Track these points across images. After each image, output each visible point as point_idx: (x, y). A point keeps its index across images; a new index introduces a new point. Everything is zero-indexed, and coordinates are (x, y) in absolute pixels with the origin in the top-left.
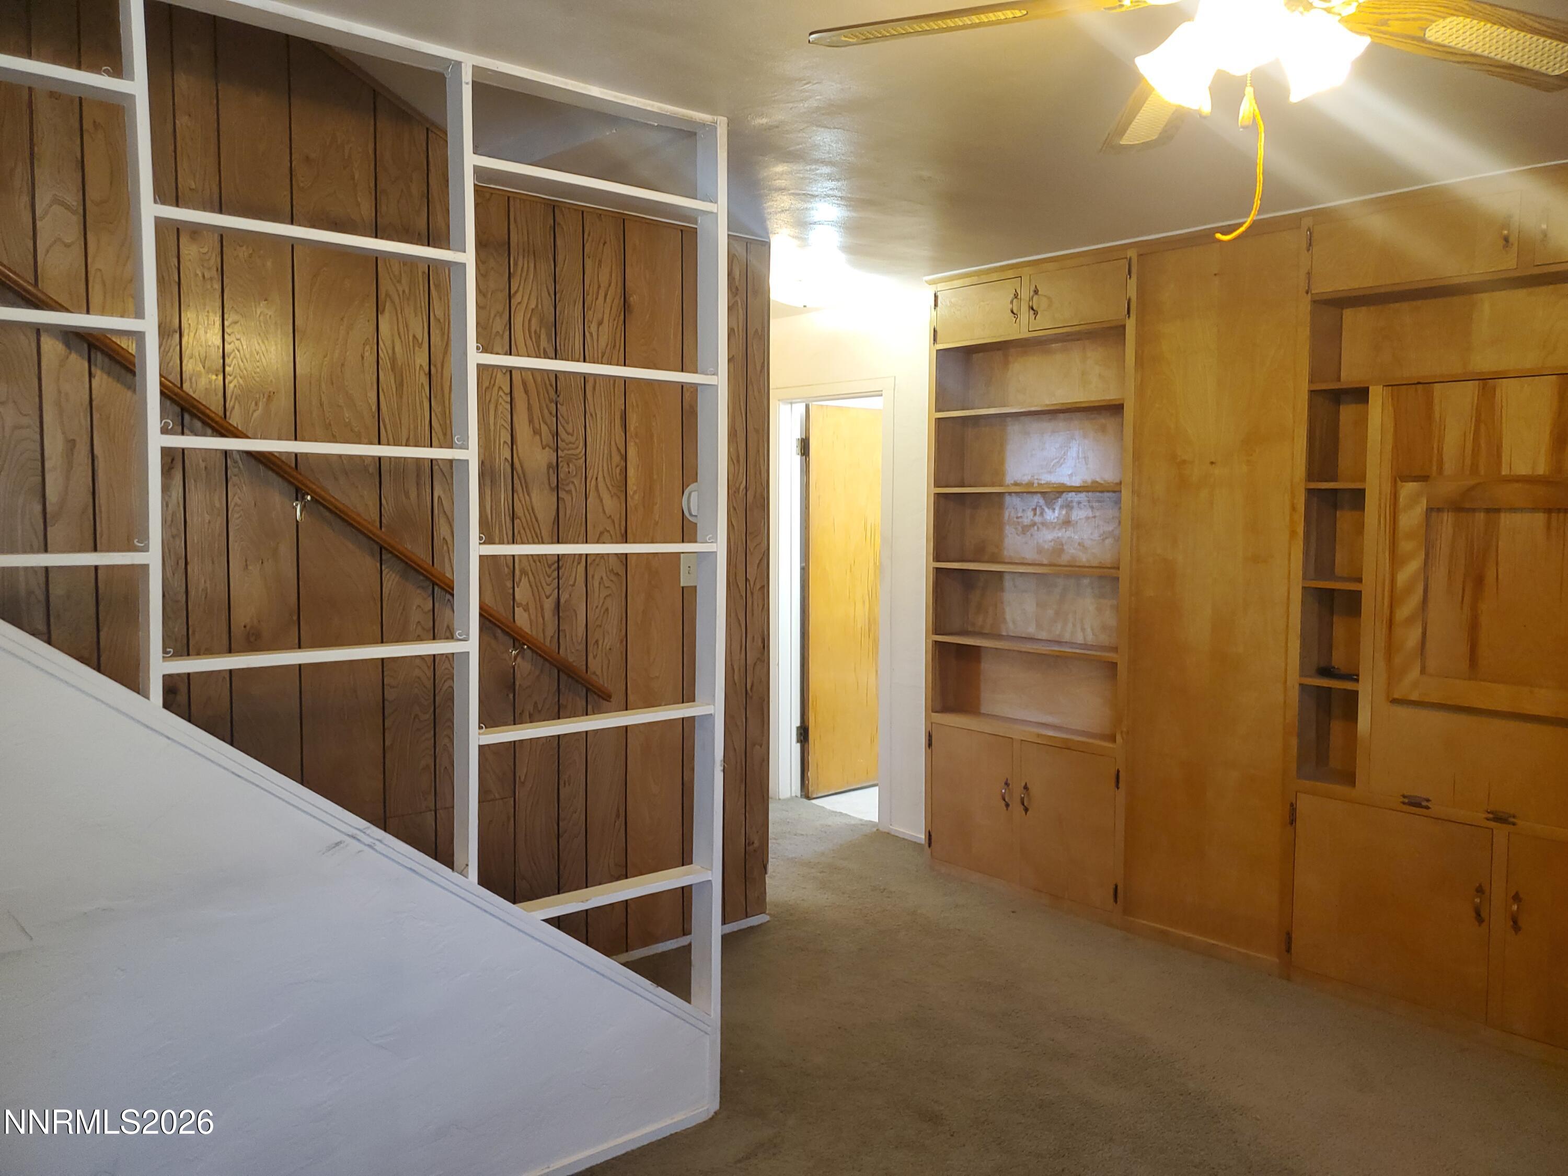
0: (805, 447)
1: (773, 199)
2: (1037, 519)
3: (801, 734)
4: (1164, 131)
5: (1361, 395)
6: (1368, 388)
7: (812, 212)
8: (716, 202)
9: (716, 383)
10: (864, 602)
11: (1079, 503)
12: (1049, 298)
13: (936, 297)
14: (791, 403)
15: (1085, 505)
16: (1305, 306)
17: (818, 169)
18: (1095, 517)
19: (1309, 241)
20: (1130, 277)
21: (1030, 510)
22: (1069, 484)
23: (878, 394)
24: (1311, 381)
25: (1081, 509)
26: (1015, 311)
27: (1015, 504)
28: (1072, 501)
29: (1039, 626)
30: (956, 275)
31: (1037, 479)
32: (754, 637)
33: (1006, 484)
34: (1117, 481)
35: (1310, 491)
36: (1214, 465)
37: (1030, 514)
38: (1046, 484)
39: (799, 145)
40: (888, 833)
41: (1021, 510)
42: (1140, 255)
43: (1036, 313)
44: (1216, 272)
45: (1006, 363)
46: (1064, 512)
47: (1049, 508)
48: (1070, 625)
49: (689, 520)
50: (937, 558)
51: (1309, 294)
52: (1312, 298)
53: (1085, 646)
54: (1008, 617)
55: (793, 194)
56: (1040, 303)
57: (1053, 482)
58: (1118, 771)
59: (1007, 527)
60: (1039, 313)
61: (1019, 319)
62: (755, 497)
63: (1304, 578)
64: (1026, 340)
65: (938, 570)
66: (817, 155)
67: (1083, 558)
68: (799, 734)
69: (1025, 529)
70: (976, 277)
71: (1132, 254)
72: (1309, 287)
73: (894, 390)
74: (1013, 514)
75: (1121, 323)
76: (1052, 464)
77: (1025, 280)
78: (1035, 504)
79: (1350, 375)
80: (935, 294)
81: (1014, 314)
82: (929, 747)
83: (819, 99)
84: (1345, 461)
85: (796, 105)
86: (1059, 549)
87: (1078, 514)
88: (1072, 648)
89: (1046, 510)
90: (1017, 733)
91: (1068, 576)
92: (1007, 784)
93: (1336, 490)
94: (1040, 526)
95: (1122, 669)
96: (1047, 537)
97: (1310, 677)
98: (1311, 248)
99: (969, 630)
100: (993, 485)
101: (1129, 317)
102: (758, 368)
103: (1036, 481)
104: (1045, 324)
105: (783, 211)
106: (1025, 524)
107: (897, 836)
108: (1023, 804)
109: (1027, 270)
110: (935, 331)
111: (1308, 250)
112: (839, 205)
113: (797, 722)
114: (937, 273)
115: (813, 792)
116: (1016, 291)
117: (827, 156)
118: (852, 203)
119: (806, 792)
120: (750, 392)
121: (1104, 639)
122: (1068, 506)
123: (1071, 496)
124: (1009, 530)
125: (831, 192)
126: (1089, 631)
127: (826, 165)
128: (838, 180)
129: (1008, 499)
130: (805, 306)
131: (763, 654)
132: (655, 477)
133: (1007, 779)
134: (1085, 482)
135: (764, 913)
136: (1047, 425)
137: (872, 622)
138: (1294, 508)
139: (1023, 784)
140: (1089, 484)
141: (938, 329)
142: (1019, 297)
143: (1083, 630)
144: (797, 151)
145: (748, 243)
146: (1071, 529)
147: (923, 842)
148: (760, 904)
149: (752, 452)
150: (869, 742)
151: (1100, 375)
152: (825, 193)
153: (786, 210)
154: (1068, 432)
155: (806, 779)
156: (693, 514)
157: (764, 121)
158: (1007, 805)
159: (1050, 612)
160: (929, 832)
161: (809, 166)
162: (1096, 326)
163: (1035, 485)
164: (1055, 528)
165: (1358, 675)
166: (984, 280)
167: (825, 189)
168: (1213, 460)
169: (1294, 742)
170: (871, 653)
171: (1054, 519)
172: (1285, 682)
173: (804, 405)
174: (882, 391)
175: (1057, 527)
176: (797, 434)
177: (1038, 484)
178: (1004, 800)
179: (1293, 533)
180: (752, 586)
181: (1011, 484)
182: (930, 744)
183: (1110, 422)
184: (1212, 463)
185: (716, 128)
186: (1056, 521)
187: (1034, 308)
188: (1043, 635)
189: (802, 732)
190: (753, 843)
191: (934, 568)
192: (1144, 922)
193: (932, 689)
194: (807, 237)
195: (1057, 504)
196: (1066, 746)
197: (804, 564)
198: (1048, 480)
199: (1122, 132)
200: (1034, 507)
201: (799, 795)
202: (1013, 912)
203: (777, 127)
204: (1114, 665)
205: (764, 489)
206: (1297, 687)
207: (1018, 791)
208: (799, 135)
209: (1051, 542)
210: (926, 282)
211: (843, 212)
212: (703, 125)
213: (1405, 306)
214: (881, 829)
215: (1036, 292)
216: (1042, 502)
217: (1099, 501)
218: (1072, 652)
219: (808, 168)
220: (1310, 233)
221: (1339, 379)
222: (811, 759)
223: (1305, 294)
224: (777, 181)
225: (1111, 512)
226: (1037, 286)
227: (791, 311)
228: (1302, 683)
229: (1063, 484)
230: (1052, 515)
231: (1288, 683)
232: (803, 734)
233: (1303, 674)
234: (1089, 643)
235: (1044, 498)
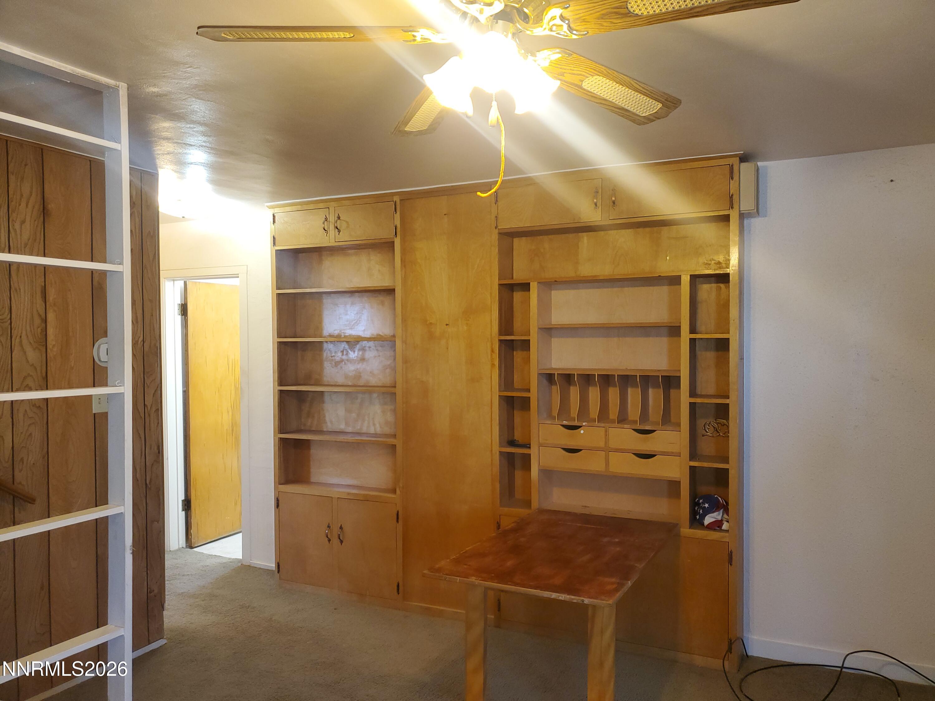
0: (184, 310)
1: (161, 144)
2: (344, 357)
3: (185, 505)
4: (431, 125)
5: (526, 287)
6: (530, 283)
7: (189, 156)
8: (120, 143)
9: (122, 271)
10: (228, 412)
11: (370, 347)
12: (347, 222)
13: (274, 216)
14: (174, 280)
15: (373, 349)
16: (495, 236)
17: (195, 128)
18: (379, 356)
19: (496, 199)
20: (396, 213)
21: (340, 351)
22: (363, 336)
23: (236, 276)
24: (499, 279)
25: (371, 351)
26: (326, 229)
27: (329, 348)
28: (365, 346)
29: (347, 424)
30: (287, 204)
31: (343, 333)
32: (151, 446)
33: (324, 336)
34: (392, 334)
35: (501, 341)
36: (448, 326)
37: (340, 354)
38: (349, 335)
39: (182, 109)
40: (249, 566)
41: (334, 353)
42: (401, 200)
43: (339, 231)
44: (446, 213)
45: (320, 261)
46: (361, 353)
47: (351, 351)
48: (366, 422)
49: (99, 365)
50: (281, 384)
51: (497, 229)
52: (498, 231)
53: (376, 435)
54: (327, 419)
55: (176, 143)
56: (341, 225)
57: (353, 335)
58: (398, 512)
59: (325, 363)
60: (341, 230)
61: (328, 234)
62: (150, 346)
63: (500, 391)
64: (333, 247)
65: (281, 392)
66: (194, 117)
67: (373, 381)
68: (184, 505)
69: (337, 364)
70: (300, 206)
71: (396, 199)
72: (497, 225)
73: (247, 274)
74: (329, 355)
75: (391, 240)
76: (352, 324)
77: (332, 209)
78: (343, 348)
79: (519, 276)
80: (273, 214)
81: (325, 230)
82: (277, 508)
83: (198, 80)
84: (517, 324)
85: (180, 82)
86: (358, 376)
87: (369, 354)
88: (367, 437)
89: (350, 352)
90: (335, 493)
91: (364, 393)
92: (329, 527)
93: (513, 340)
94: (346, 362)
95: (399, 449)
96: (351, 368)
97: (504, 447)
98: (497, 202)
99: (302, 428)
100: (315, 337)
101: (396, 237)
102: (151, 258)
103: (343, 334)
104: (345, 238)
105: (168, 153)
106: (337, 360)
107: (255, 567)
108: (340, 539)
109: (333, 204)
110: (274, 238)
111: (496, 204)
112: (210, 153)
113: (182, 497)
114: (274, 202)
115: (195, 543)
116: (326, 217)
117: (202, 119)
118: (218, 152)
119: (190, 544)
120: (145, 275)
121: (387, 430)
122: (363, 349)
123: (365, 343)
124: (327, 365)
125: (204, 144)
126: (378, 426)
127: (201, 125)
128: (210, 136)
129: (325, 345)
130: (183, 217)
131: (158, 457)
132: (71, 334)
133: (329, 524)
134: (372, 335)
135: (162, 638)
136: (347, 299)
137: (234, 425)
138: (492, 351)
139: (340, 525)
140: (375, 336)
141: (276, 237)
142: (328, 220)
143: (374, 425)
144: (180, 114)
145: (142, 172)
146: (365, 363)
147: (274, 569)
148: (160, 633)
149: (147, 316)
150: (234, 505)
151: (379, 270)
152: (200, 144)
153: (171, 153)
154: (361, 304)
155: (189, 533)
156: (102, 360)
157: (155, 90)
158: (329, 540)
159: (354, 415)
160: (278, 563)
161: (189, 125)
162: (377, 241)
163: (342, 337)
164: (355, 363)
165: (530, 445)
166: (305, 208)
167: (200, 142)
168: (448, 323)
169: (498, 486)
170: (234, 446)
171: (355, 357)
172: (492, 450)
173: (183, 282)
174: (238, 274)
175: (357, 363)
176: (178, 301)
177: (344, 336)
178: (327, 537)
179: (493, 365)
180: (149, 410)
181: (327, 336)
182: (277, 505)
183: (387, 300)
184: (447, 325)
185: (118, 90)
186: (356, 358)
187: (338, 228)
188: (350, 429)
189: (186, 503)
190: (154, 591)
191: (278, 390)
192: (416, 604)
193: (279, 469)
194: (185, 172)
195: (356, 348)
196: (366, 499)
197: (185, 389)
198: (350, 333)
199: (406, 124)
200: (342, 350)
201: (185, 547)
202: (335, 609)
203: (166, 95)
204: (395, 446)
205: (157, 341)
206: (498, 453)
207: (336, 530)
208: (183, 103)
209: (353, 371)
210: (267, 206)
211: (212, 158)
212: (108, 87)
213: (545, 238)
214: (244, 564)
215: (339, 218)
216: (347, 347)
217: (381, 346)
218: (369, 440)
219: (188, 126)
220: (497, 194)
221: (512, 278)
222: (193, 521)
223: (495, 229)
224: (165, 133)
225: (389, 353)
226: (339, 215)
227: (172, 220)
228: (501, 451)
229: (359, 336)
230: (353, 355)
231: (493, 452)
232: (187, 505)
233: (501, 445)
234: (378, 433)
235: (348, 345)
